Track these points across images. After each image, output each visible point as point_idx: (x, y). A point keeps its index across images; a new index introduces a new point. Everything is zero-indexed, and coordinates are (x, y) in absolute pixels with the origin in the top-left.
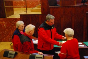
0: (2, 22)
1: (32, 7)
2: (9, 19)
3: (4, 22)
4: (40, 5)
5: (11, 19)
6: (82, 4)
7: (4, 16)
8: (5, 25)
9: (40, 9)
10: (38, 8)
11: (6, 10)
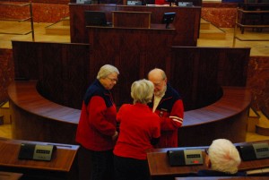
1: (51, 22)
4: (68, 18)
6: (161, 27)
9: (68, 27)
10: (64, 25)
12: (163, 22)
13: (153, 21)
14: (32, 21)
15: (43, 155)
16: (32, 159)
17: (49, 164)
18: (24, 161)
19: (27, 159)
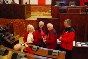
0: (23, 22)
1: (44, 12)
2: (28, 20)
3: (24, 23)
4: (51, 10)
5: (29, 20)
7: (24, 18)
8: (24, 25)
10: (49, 13)
11: (26, 13)
12: (85, 12)
13: (82, 11)
14: (41, 12)
15: (55, 54)
16: (52, 55)
17: (57, 57)
18: (50, 55)
19: (51, 55)
